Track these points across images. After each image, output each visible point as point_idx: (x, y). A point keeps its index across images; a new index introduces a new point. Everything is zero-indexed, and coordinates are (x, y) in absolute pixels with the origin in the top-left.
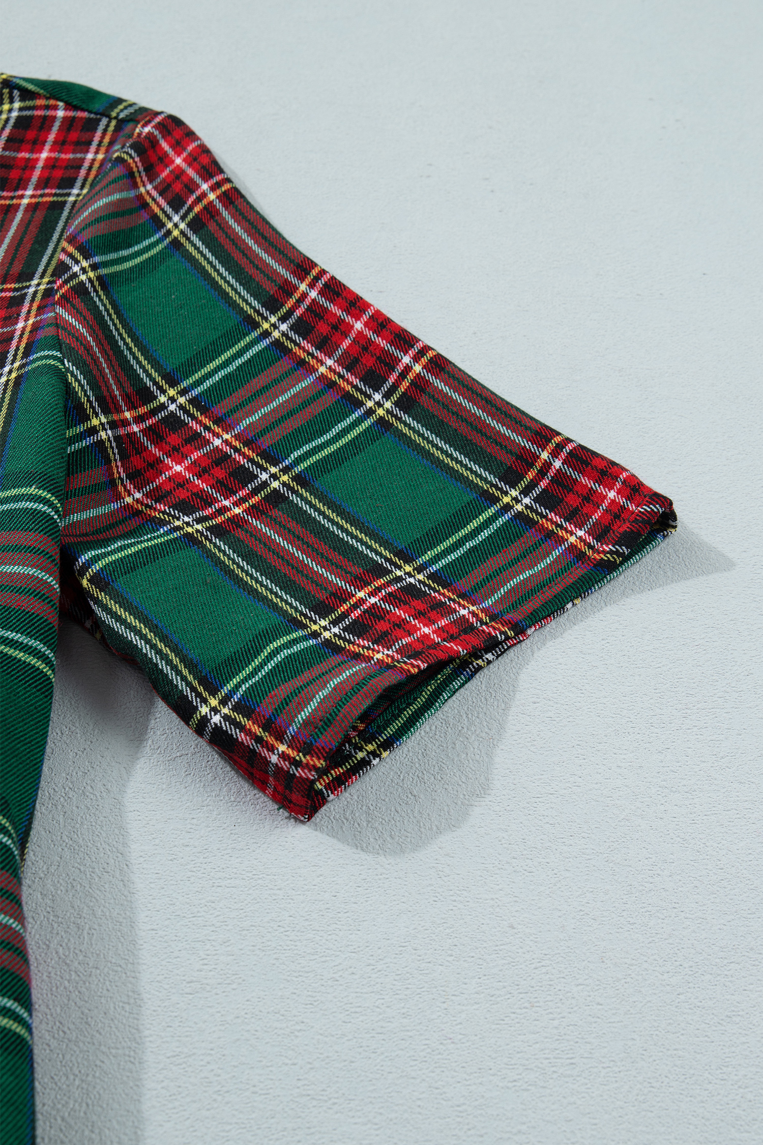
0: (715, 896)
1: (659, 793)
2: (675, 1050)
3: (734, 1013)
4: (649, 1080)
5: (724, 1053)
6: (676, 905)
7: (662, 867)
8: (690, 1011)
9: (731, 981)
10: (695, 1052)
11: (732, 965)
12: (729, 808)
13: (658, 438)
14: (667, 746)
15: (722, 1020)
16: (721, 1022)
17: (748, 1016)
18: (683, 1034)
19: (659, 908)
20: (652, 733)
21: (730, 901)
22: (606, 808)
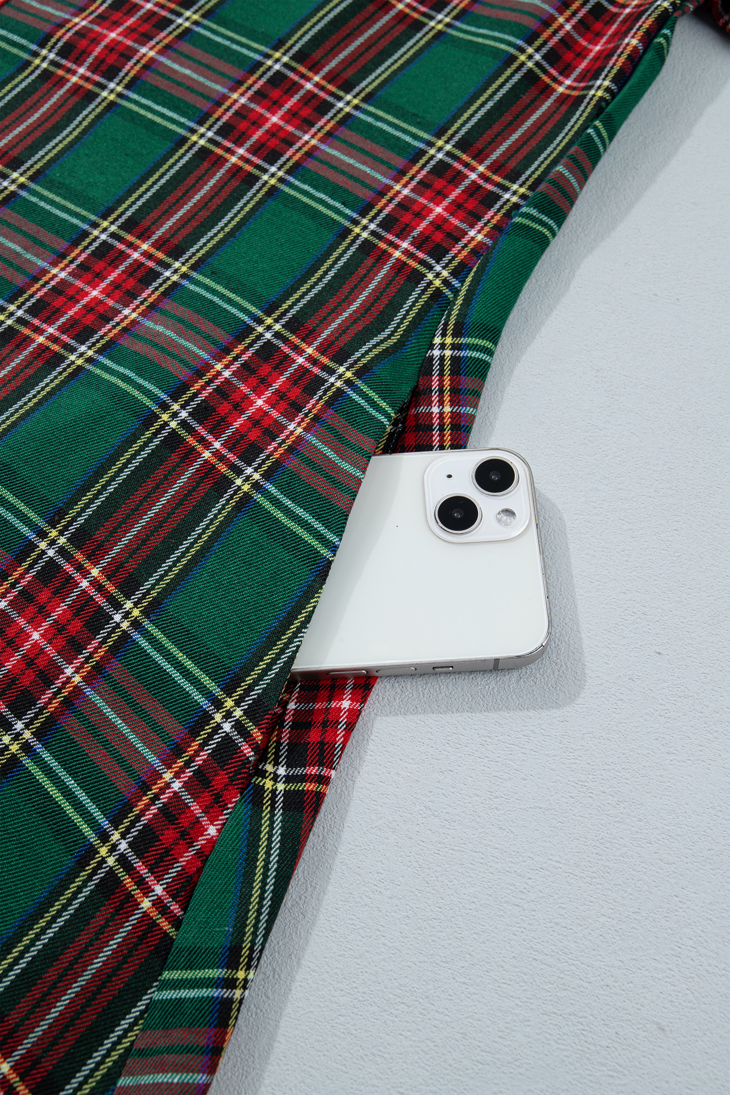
0: (420, 932)
1: (421, 812)
2: (311, 1067)
3: (380, 1053)
4: (274, 1087)
5: (352, 1088)
6: (382, 929)
7: (388, 887)
8: (343, 1035)
9: (393, 1021)
10: (327, 1076)
11: (402, 1005)
12: (478, 850)
13: (600, 451)
14: (451, 769)
15: (366, 1055)
16: (364, 1057)
17: (391, 1061)
18: (324, 1055)
19: (364, 925)
20: (445, 750)
21: (432, 943)
22: (367, 811)
